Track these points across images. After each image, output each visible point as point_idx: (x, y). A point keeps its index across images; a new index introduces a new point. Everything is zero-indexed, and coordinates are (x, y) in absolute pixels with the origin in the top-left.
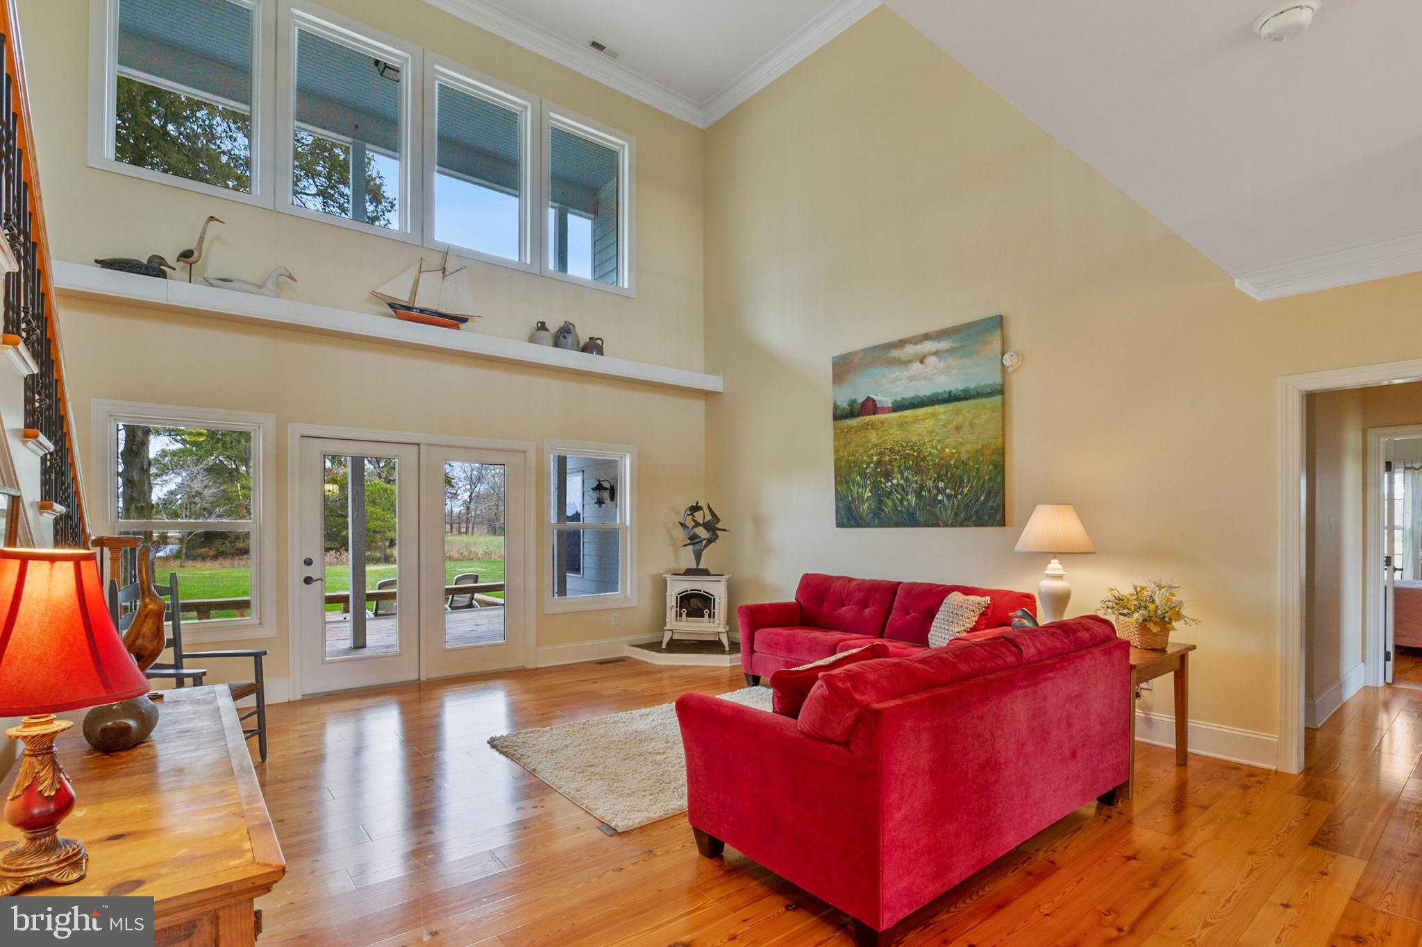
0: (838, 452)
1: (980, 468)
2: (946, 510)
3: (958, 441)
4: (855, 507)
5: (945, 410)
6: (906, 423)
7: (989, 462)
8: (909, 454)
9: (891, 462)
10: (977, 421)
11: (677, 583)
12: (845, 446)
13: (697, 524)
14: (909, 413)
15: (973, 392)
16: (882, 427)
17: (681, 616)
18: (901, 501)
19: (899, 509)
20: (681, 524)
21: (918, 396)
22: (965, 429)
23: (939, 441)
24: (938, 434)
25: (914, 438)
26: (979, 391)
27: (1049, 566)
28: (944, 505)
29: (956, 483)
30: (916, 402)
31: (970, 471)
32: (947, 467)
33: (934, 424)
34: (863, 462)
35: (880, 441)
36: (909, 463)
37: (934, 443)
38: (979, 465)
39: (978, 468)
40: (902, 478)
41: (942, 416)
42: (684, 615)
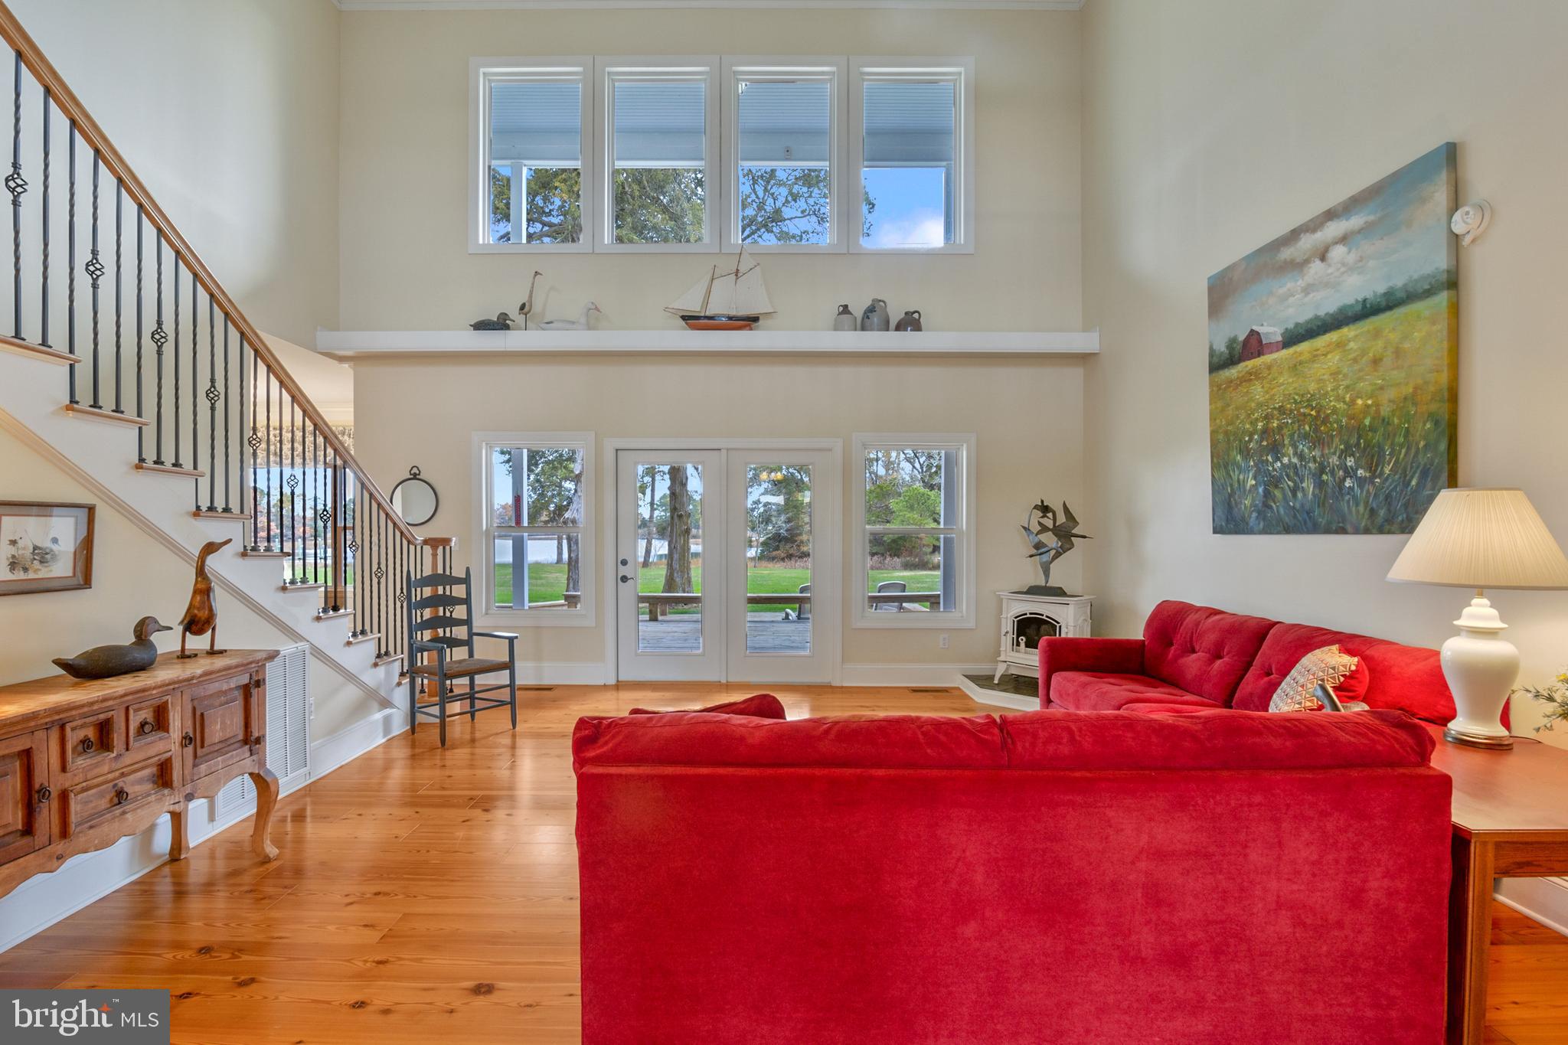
0: (1215, 420)
1: (1411, 429)
2: (1357, 505)
3: (1375, 384)
4: (1236, 503)
5: (1358, 331)
6: (1301, 363)
7: (1426, 416)
8: (1304, 415)
9: (1280, 428)
10: (1407, 345)
11: (1016, 604)
12: (1223, 410)
13: (1044, 529)
14: (1304, 347)
15: (1401, 295)
16: (1269, 375)
17: (1018, 644)
18: (1294, 492)
19: (1291, 504)
20: (1024, 528)
21: (1317, 317)
22: (1388, 361)
23: (1347, 387)
24: (1345, 376)
25: (1312, 387)
26: (1411, 290)
27: (1467, 611)
28: (1355, 497)
29: (1373, 456)
30: (1315, 328)
31: (1395, 435)
32: (1360, 430)
33: (1341, 360)
34: (1245, 432)
35: (1267, 397)
36: (1304, 428)
37: (1340, 392)
38: (1409, 423)
39: (1407, 428)
40: (1295, 453)
41: (1352, 345)
42: (1023, 644)
